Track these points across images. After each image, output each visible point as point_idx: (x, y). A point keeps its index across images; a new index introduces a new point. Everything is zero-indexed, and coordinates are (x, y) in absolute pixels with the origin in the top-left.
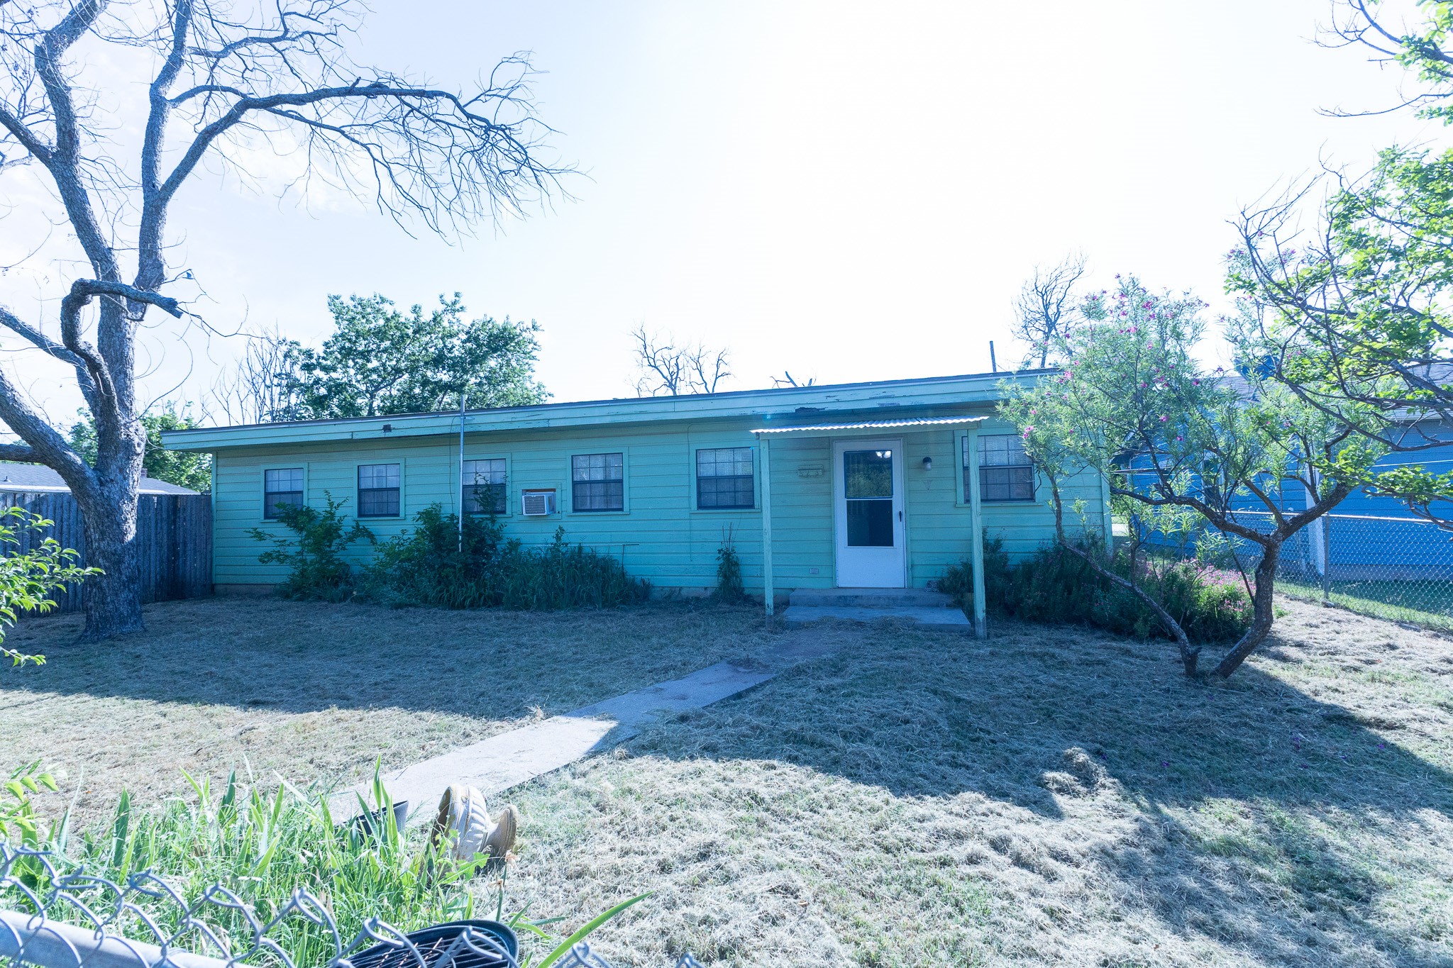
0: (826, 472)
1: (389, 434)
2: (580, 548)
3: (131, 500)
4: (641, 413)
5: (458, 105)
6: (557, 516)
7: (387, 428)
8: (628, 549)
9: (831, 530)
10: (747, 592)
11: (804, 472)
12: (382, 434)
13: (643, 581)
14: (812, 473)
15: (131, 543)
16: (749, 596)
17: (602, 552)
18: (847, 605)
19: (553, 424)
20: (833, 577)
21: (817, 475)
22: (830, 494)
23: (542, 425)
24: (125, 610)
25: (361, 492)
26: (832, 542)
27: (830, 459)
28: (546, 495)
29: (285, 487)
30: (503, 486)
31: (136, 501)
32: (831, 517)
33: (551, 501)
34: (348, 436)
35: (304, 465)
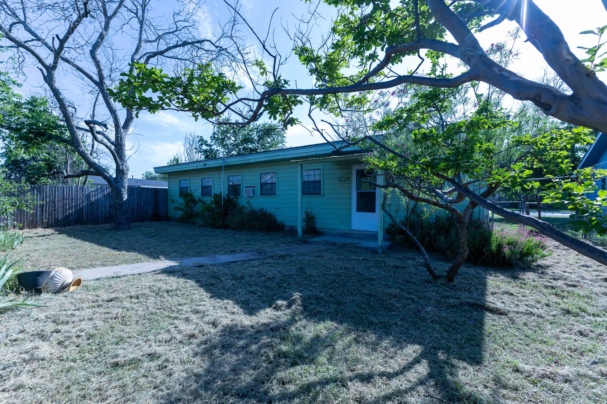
0: (349, 179)
1: (206, 167)
2: (262, 209)
3: (125, 188)
4: (277, 156)
5: (212, 43)
6: (256, 197)
7: (205, 165)
8: (278, 210)
9: (350, 204)
10: (318, 230)
11: (340, 179)
12: (203, 167)
13: (282, 223)
14: (343, 179)
15: (125, 201)
16: (318, 231)
17: (269, 211)
18: (347, 237)
19: (250, 161)
20: (350, 225)
21: (345, 181)
22: (350, 189)
23: (247, 162)
24: (124, 221)
25: (202, 187)
26: (350, 210)
27: (350, 173)
28: (251, 189)
29: (184, 186)
30: (239, 185)
31: (126, 188)
32: (350, 199)
33: (253, 191)
34: (195, 168)
35: (188, 178)
